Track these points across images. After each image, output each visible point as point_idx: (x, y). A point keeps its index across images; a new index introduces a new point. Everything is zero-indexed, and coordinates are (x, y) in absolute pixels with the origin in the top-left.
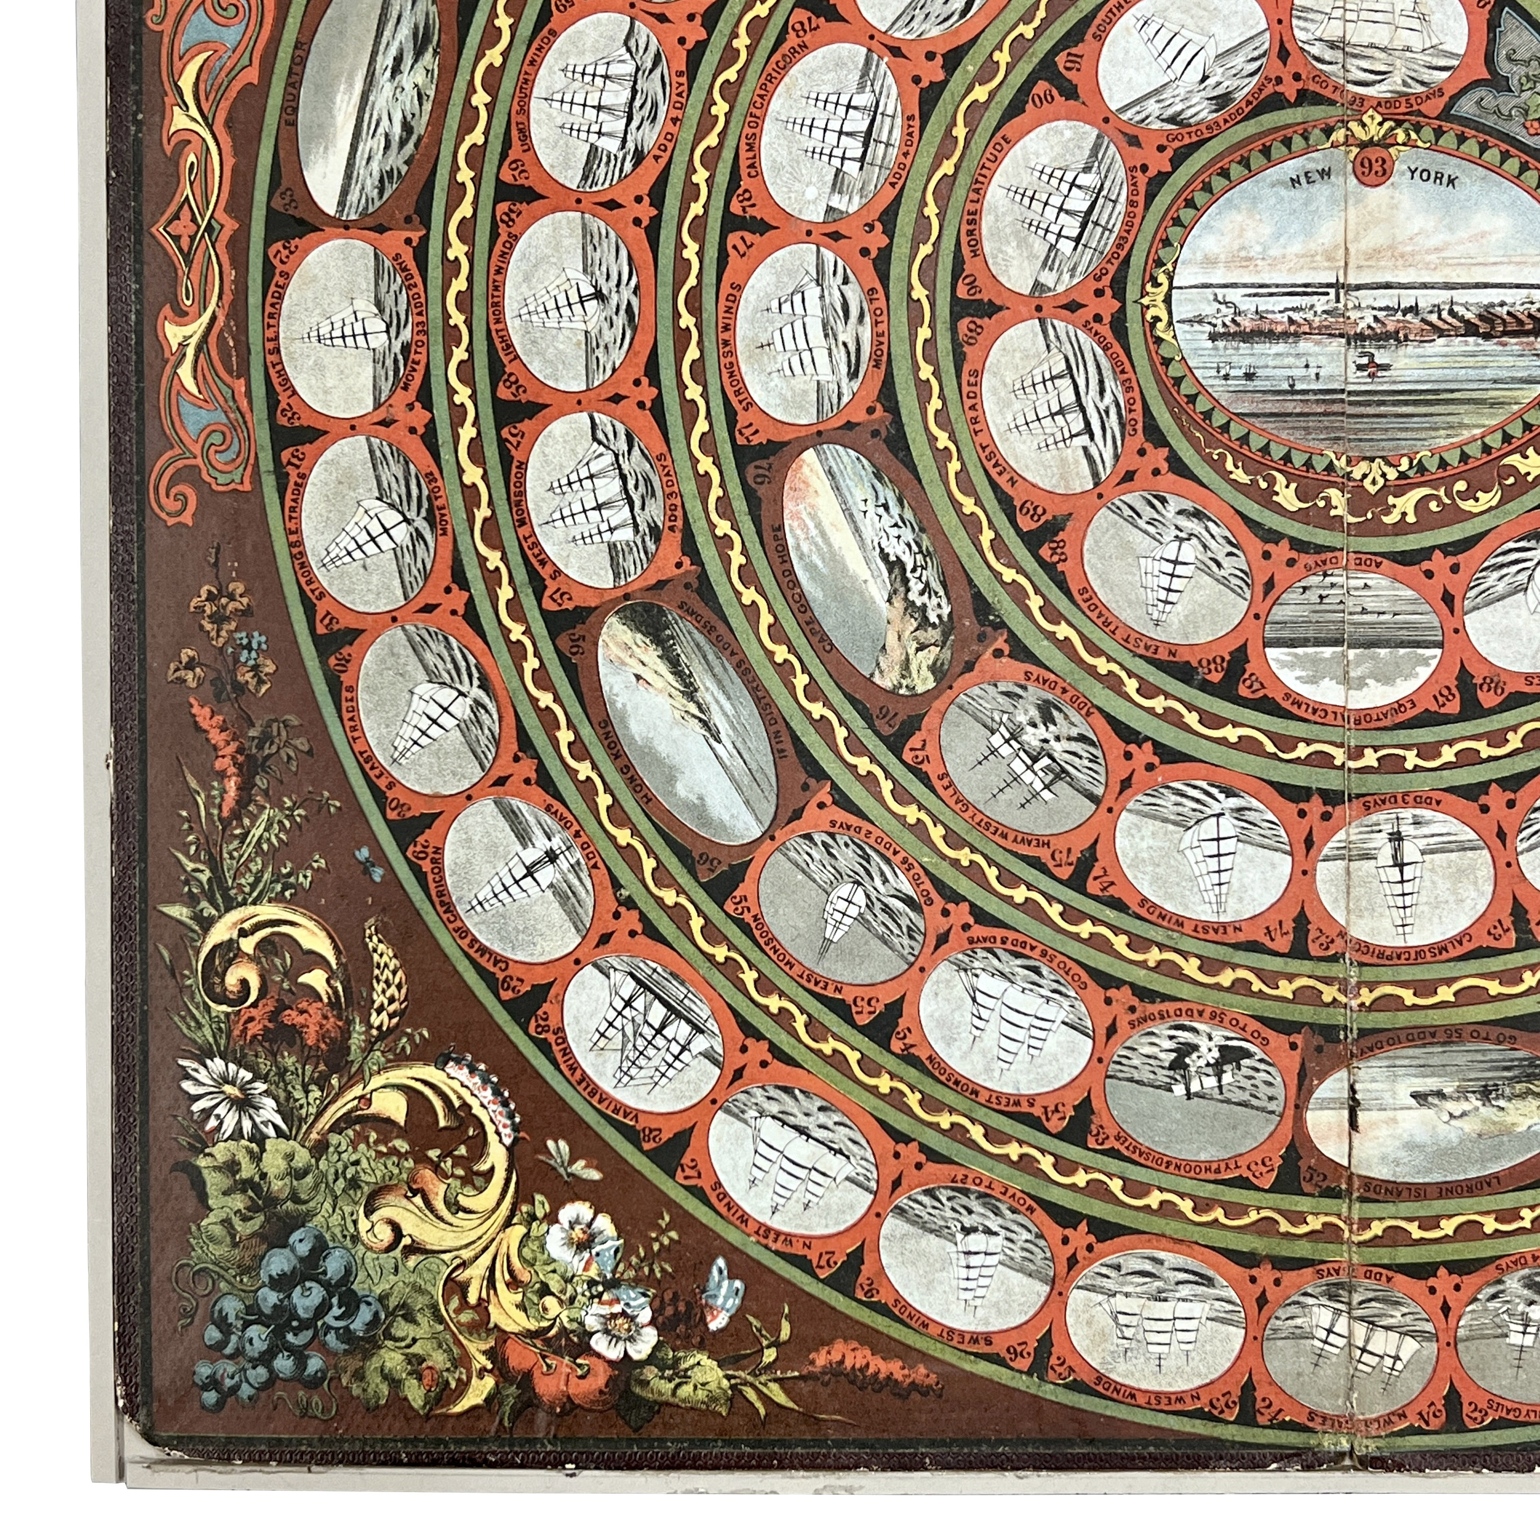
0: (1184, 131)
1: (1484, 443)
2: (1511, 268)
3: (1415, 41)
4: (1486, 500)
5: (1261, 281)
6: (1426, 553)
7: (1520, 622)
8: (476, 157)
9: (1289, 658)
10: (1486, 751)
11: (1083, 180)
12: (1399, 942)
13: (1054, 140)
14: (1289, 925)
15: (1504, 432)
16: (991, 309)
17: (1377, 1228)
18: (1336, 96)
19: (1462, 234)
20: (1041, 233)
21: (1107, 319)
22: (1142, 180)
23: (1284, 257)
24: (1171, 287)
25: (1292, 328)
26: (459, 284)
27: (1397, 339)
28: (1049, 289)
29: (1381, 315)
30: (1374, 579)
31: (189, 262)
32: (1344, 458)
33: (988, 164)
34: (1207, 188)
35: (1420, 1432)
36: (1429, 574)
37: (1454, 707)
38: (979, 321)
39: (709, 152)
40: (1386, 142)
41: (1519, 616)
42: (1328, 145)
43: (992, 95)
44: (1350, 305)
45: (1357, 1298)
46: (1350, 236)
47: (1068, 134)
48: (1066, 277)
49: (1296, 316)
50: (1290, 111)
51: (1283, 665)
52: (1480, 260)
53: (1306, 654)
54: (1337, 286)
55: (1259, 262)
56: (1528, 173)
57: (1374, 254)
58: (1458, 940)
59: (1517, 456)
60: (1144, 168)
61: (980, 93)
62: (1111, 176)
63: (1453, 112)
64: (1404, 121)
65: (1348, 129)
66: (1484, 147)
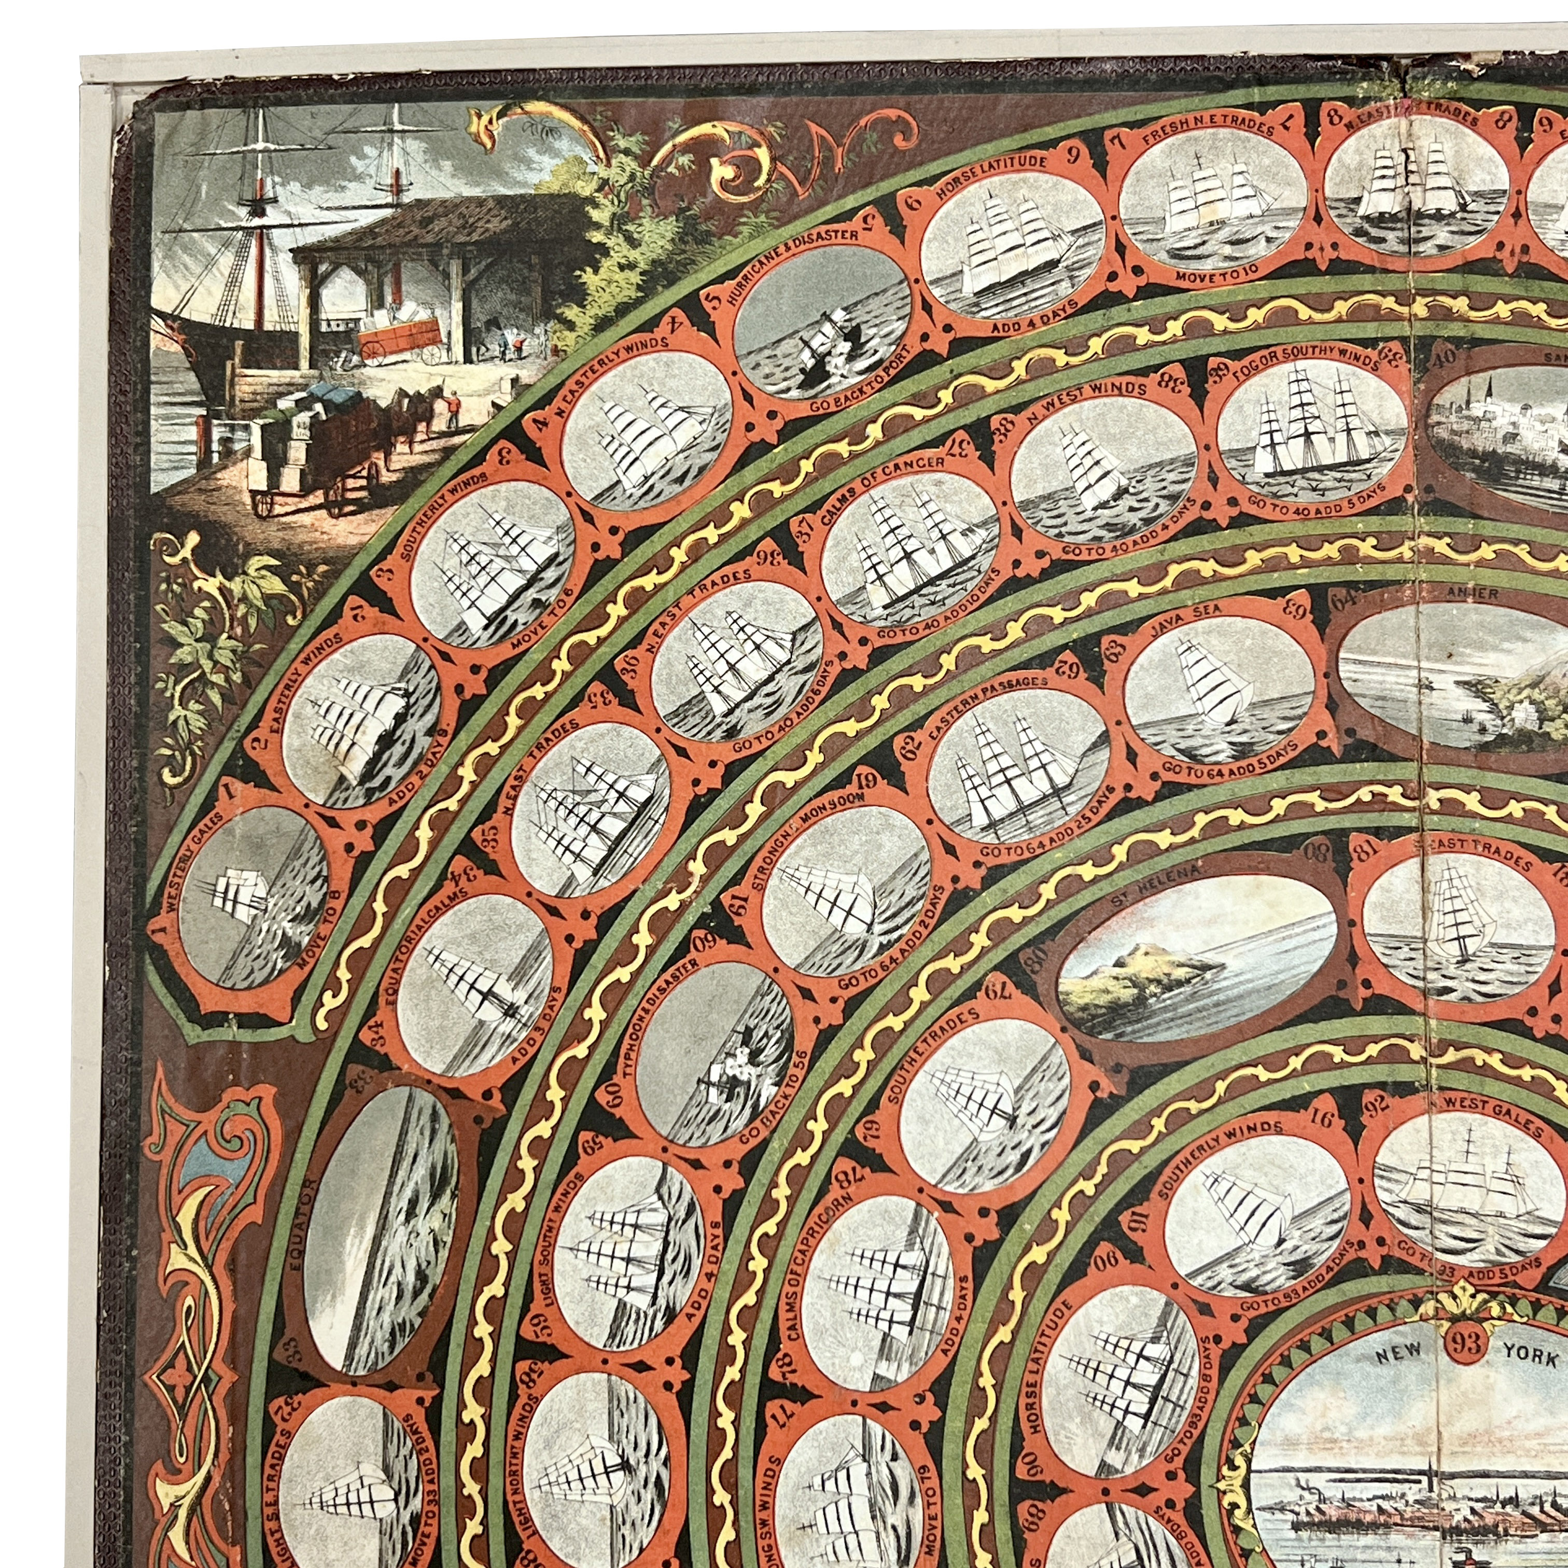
0: (1260, 1299)
3: (1509, 1206)
5: (1347, 1466)
8: (495, 1310)
11: (1152, 1350)
13: (1119, 1307)
16: (1053, 1491)
18: (1423, 1265)
20: (1107, 1408)
21: (1180, 1505)
22: (1215, 1352)
23: (1371, 1439)
24: (1249, 1471)
25: (1382, 1519)
26: (475, 1450)
28: (1117, 1471)
31: (184, 1417)
33: (1048, 1331)
34: (1286, 1361)
38: (1040, 1505)
39: (746, 1311)
40: (1480, 1317)
42: (1417, 1318)
43: (1051, 1256)
44: (1445, 1495)
46: (1443, 1419)
47: (1134, 1300)
48: (1135, 1457)
49: (1385, 1505)
50: (1374, 1279)
54: (1429, 1473)
55: (1344, 1444)
57: (1470, 1439)
60: (1218, 1339)
61: (1038, 1254)
62: (1181, 1348)
63: (1551, 1284)
64: (1498, 1293)
65: (1438, 1301)
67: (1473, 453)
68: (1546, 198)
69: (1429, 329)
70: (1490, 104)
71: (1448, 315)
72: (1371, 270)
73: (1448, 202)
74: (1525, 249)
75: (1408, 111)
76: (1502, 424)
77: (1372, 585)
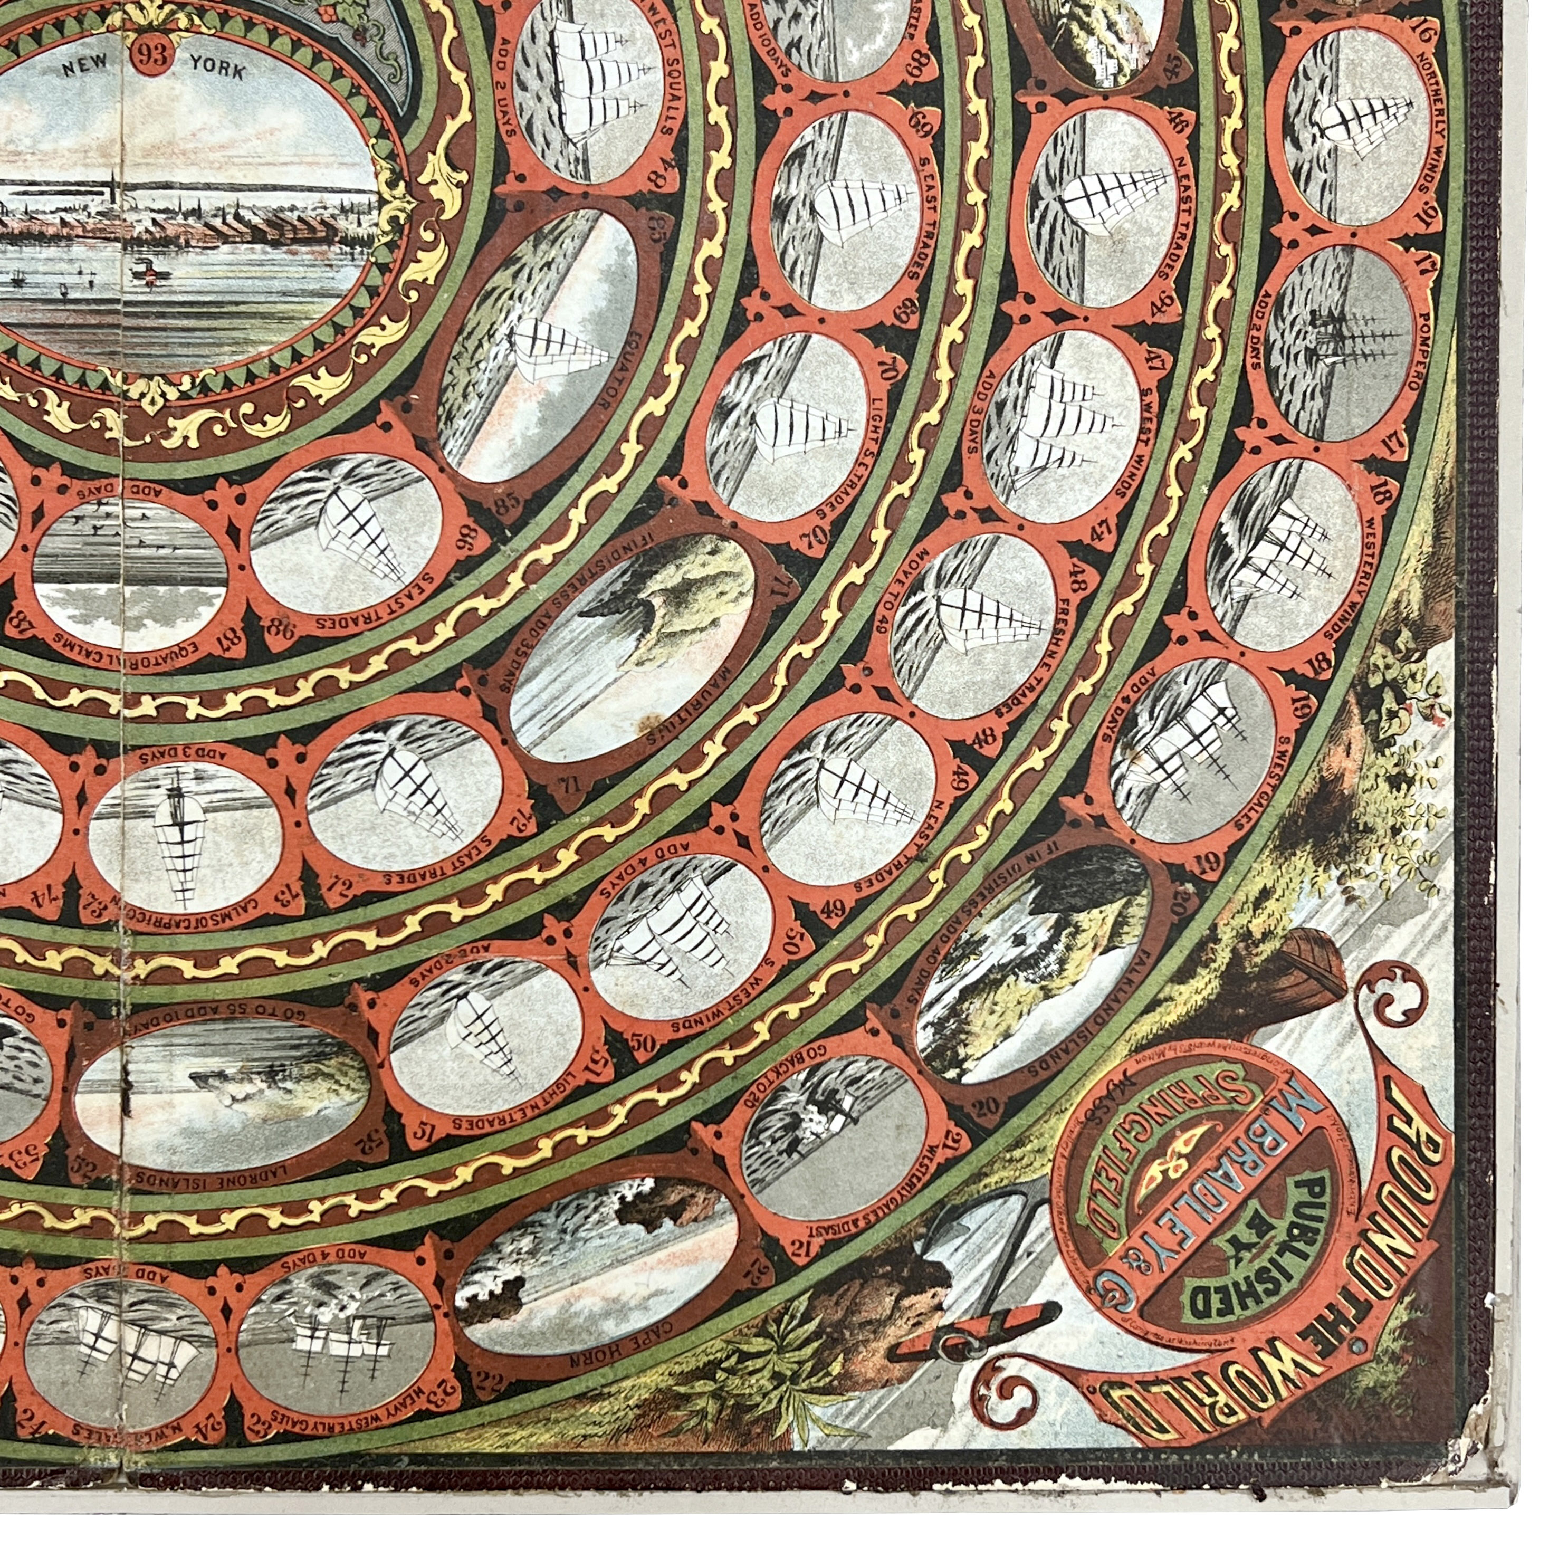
1: (271, 361)
2: (302, 168)
4: (276, 423)
5: (30, 178)
6: (209, 482)
7: (311, 559)
9: (61, 595)
10: (274, 700)
12: (178, 909)
14: (59, 890)
15: (294, 349)
17: (150, 1223)
19: (249, 131)
23: (55, 151)
25: (65, 231)
27: (179, 246)
29: (160, 217)
30: (153, 509)
32: (119, 376)
35: (197, 1446)
36: (213, 505)
37: (239, 651)
40: (166, 28)
41: (309, 552)
42: (104, 29)
44: (127, 206)
45: (127, 1300)
46: (126, 130)
51: (55, 602)
52: (269, 159)
53: (78, 591)
54: (111, 185)
55: (28, 157)
56: (322, 65)
57: (152, 151)
58: (243, 906)
59: (308, 377)
64: (186, 5)
65: (125, 12)
66: (273, 35)
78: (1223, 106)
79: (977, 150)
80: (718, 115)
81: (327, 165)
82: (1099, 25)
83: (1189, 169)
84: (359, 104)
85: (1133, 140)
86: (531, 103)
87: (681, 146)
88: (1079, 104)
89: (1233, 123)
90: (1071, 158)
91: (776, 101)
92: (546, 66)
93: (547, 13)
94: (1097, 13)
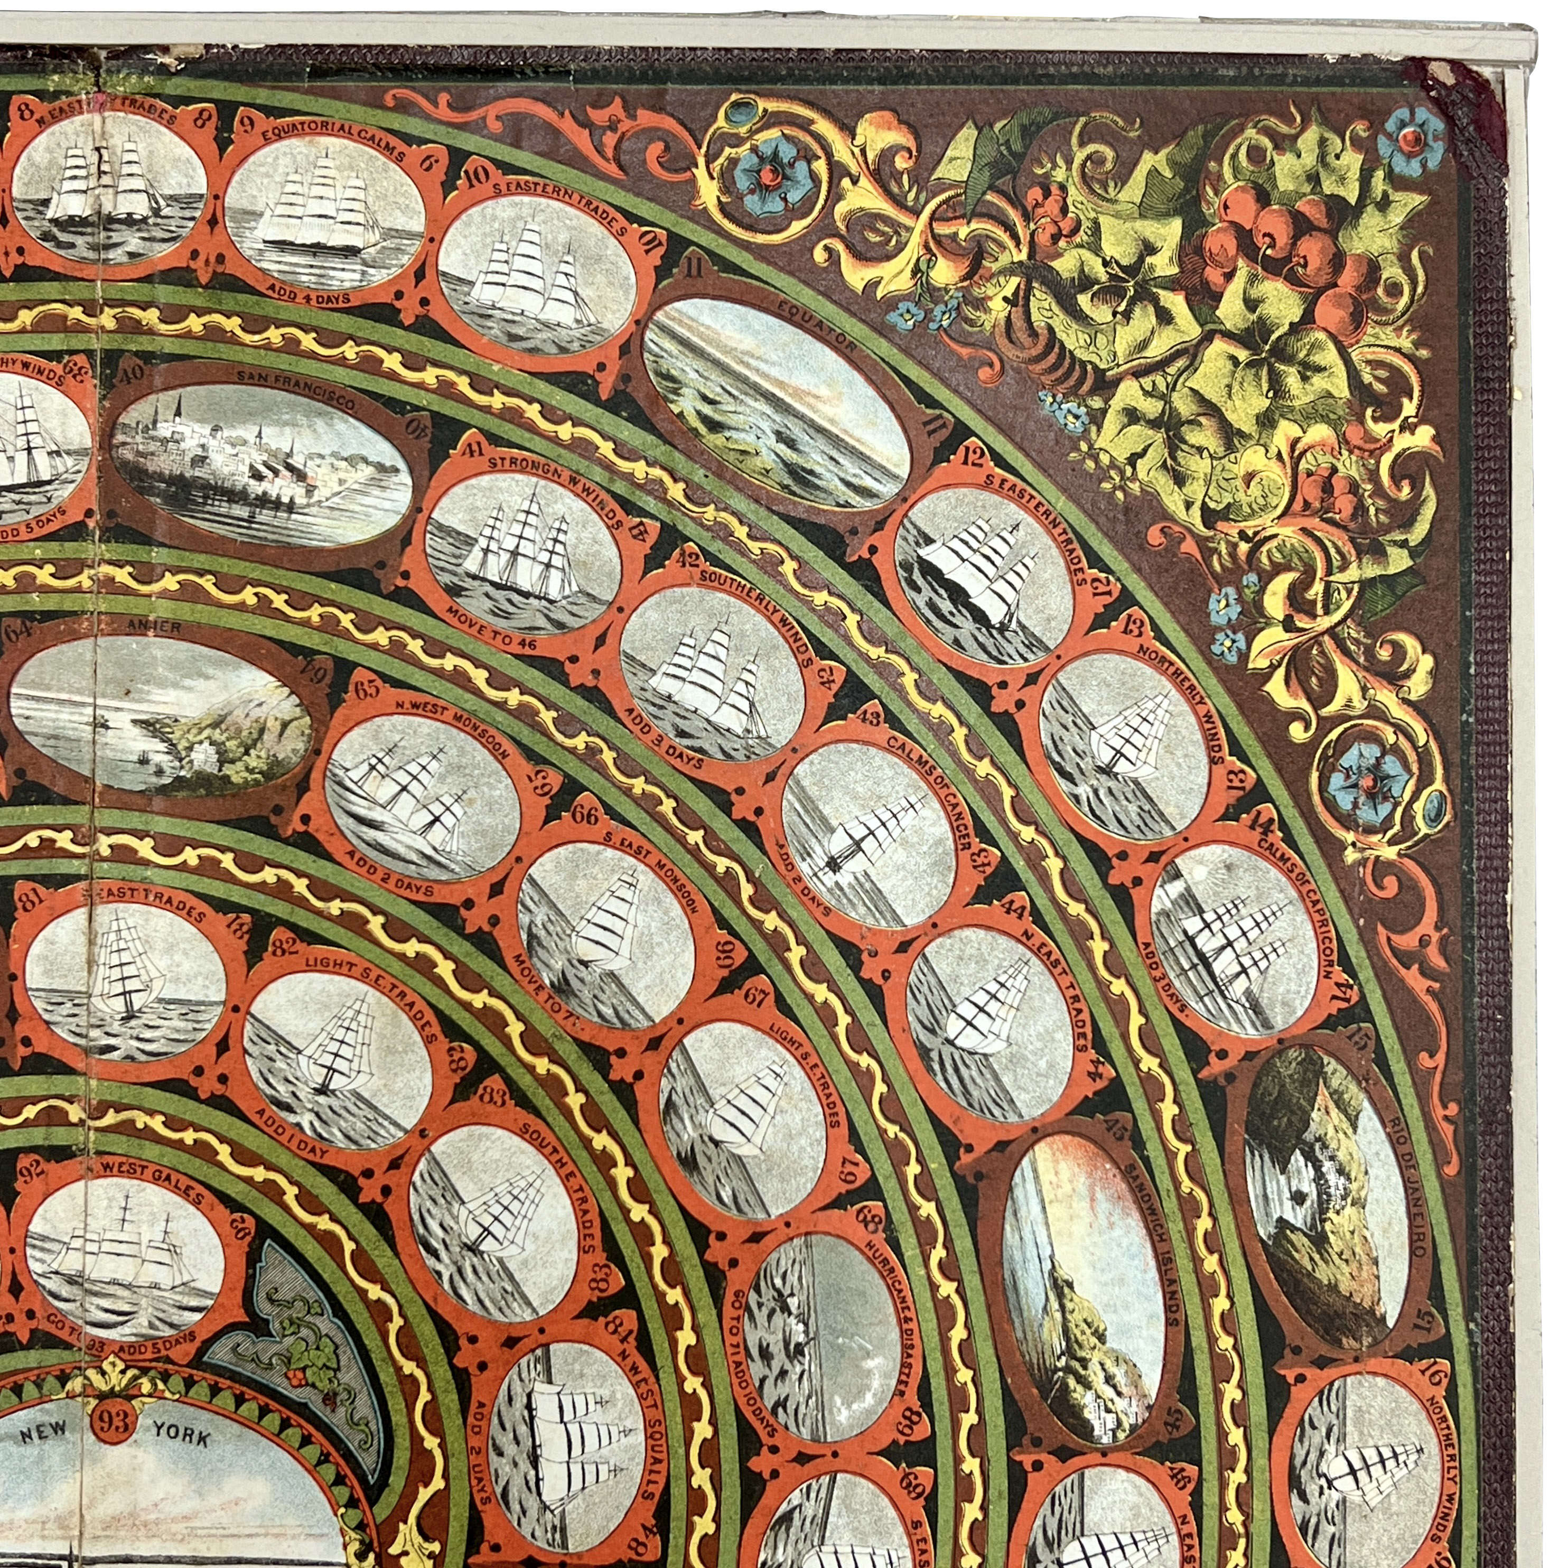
2: (269, 1540)
3: (164, 1277)
18: (72, 1340)
19: (214, 1500)
23: (12, 1522)
40: (129, 1394)
42: (63, 1395)
46: (85, 1502)
50: (21, 1354)
52: (234, 1531)
56: (290, 1431)
57: (113, 1523)
63: (205, 1359)
64: (150, 1369)
65: (86, 1378)
66: (240, 1400)
67: (160, 477)
68: (245, 204)
69: (116, 342)
70: (188, 100)
71: (137, 328)
72: (56, 277)
73: (139, 206)
74: (221, 259)
75: (102, 108)
76: (191, 445)
77: (48, 616)
78: (1227, 1459)
79: (972, 1512)
80: (701, 1478)
81: (294, 1537)
82: (1098, 1379)
83: (1192, 1527)
84: (328, 1470)
85: (1133, 1499)
86: (507, 1469)
87: (663, 1512)
88: (1076, 1461)
89: (1237, 1477)
90: (1070, 1519)
91: (761, 1463)
92: (523, 1430)
93: (524, 1375)
94: (1094, 1366)
